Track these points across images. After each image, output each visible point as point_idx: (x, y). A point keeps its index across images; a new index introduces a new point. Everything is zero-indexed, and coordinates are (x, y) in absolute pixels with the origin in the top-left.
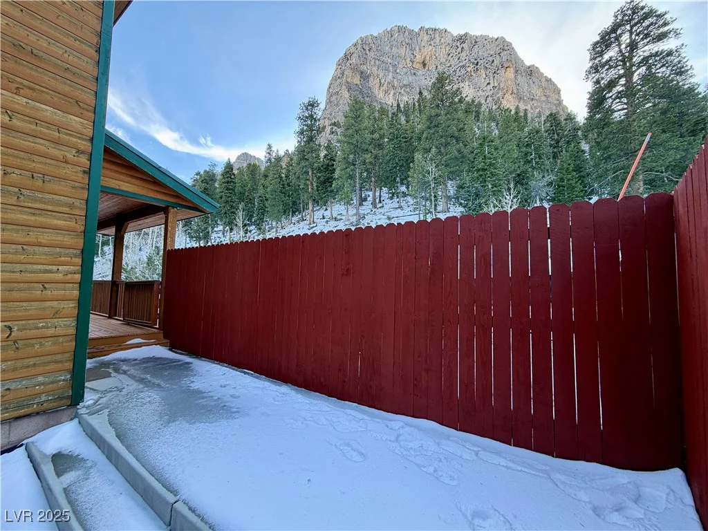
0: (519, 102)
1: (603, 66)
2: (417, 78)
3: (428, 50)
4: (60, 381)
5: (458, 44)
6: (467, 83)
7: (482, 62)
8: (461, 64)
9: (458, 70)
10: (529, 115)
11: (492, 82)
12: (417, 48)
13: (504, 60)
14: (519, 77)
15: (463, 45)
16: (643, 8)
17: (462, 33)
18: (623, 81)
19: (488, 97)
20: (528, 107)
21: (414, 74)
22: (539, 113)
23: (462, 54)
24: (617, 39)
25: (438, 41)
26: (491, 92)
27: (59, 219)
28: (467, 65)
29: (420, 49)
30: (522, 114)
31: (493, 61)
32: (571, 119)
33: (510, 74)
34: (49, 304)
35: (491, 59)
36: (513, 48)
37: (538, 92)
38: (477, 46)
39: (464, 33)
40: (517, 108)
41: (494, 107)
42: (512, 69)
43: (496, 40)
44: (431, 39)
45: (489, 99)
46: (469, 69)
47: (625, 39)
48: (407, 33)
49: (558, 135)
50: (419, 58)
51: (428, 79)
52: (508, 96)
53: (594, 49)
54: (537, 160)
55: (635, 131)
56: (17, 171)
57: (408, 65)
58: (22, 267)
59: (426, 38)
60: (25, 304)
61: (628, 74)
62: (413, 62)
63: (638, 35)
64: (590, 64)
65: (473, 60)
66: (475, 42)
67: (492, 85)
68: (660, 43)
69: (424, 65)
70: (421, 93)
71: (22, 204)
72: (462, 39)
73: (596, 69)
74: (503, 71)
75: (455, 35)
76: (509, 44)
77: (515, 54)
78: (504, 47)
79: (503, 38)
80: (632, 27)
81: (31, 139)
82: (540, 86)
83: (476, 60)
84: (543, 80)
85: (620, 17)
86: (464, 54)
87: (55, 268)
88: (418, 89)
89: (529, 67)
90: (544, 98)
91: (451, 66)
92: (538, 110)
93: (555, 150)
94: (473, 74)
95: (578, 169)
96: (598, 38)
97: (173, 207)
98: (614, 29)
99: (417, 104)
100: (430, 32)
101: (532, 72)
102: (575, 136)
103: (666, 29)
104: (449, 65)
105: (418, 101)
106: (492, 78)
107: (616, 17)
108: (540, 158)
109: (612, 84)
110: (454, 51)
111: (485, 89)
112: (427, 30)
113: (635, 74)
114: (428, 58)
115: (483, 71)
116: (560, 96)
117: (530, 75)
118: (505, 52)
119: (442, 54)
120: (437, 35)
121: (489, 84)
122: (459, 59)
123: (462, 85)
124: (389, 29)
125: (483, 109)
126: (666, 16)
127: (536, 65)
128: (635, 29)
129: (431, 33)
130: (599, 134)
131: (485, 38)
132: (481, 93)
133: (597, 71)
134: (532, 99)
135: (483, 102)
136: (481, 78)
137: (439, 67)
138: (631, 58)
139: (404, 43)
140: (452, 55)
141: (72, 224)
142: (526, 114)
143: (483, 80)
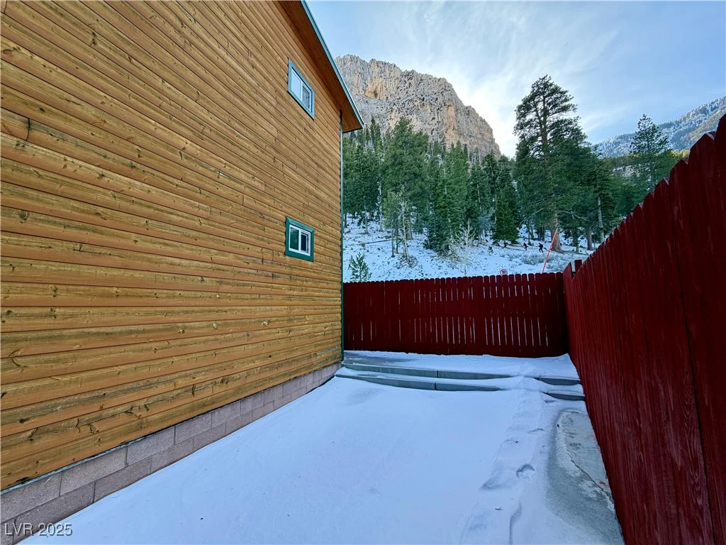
0: (460, 137)
1: (526, 125)
2: (370, 106)
3: (379, 81)
5: (406, 80)
6: (415, 116)
7: (427, 98)
8: (409, 98)
9: (407, 103)
10: (469, 149)
11: (436, 117)
12: (369, 79)
13: (446, 99)
14: (459, 115)
15: (410, 81)
16: (551, 85)
17: (410, 70)
18: (540, 138)
19: (433, 130)
20: (468, 143)
21: (367, 102)
22: (477, 149)
23: (410, 89)
24: (535, 105)
25: (388, 75)
26: (436, 127)
28: (415, 100)
29: (372, 80)
30: (463, 149)
31: (437, 99)
32: (504, 161)
33: (452, 111)
35: (435, 96)
36: (453, 90)
37: (475, 131)
38: (422, 83)
39: (411, 70)
40: (459, 143)
41: (439, 140)
42: (453, 108)
43: (439, 80)
44: (381, 72)
45: (435, 132)
46: (416, 104)
47: (540, 106)
48: (359, 63)
49: (494, 173)
50: (370, 88)
51: (380, 108)
52: (451, 131)
53: (519, 111)
54: (482, 198)
55: (550, 179)
57: (361, 93)
59: (377, 70)
61: (544, 134)
62: (365, 91)
63: (549, 104)
64: (517, 123)
65: (419, 96)
66: (421, 79)
67: (436, 120)
68: (564, 113)
69: (376, 95)
70: (373, 121)
72: (409, 75)
73: (521, 126)
74: (446, 109)
75: (403, 71)
76: (450, 86)
77: (455, 94)
78: (445, 87)
79: (444, 79)
80: (545, 98)
82: (476, 125)
83: (422, 96)
84: (478, 120)
85: (536, 89)
86: (411, 89)
88: (371, 117)
89: (467, 108)
90: (479, 136)
91: (400, 98)
92: (475, 146)
93: (493, 186)
94: (420, 108)
95: (512, 205)
96: (521, 103)
98: (532, 97)
99: (370, 131)
100: (380, 65)
101: (469, 112)
102: (507, 176)
103: (567, 103)
104: (398, 97)
105: (371, 128)
106: (436, 113)
107: (533, 87)
108: (484, 196)
109: (533, 139)
110: (402, 85)
111: (431, 123)
112: (378, 63)
113: (549, 134)
114: (379, 89)
115: (428, 107)
116: (492, 135)
117: (468, 114)
118: (447, 92)
119: (392, 86)
120: (387, 69)
121: (434, 118)
122: (407, 93)
123: (410, 117)
124: (342, 57)
125: (429, 141)
126: (567, 94)
127: (473, 107)
128: (547, 99)
129: (382, 66)
130: (526, 178)
131: (430, 77)
132: (427, 126)
133: (522, 128)
134: (470, 136)
135: (429, 134)
136: (427, 112)
137: (389, 98)
138: (545, 121)
139: (356, 72)
140: (400, 88)
142: (466, 149)
143: (429, 115)
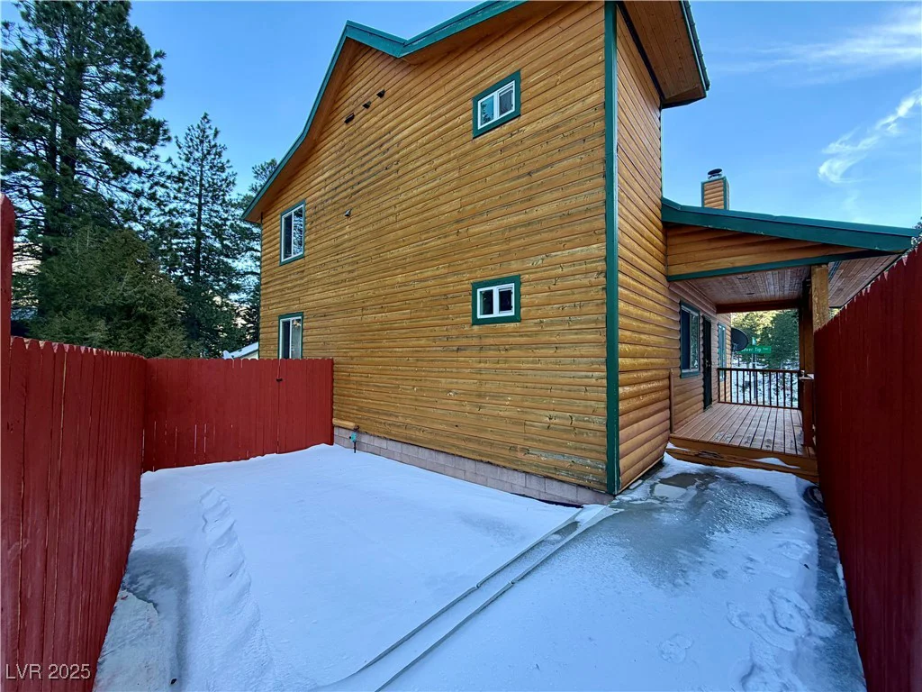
4: (599, 468)
27: (591, 334)
34: (589, 403)
56: (568, 305)
58: (573, 374)
60: (578, 401)
71: (572, 328)
81: (572, 278)
87: (590, 374)
97: (819, 265)
141: (598, 336)
